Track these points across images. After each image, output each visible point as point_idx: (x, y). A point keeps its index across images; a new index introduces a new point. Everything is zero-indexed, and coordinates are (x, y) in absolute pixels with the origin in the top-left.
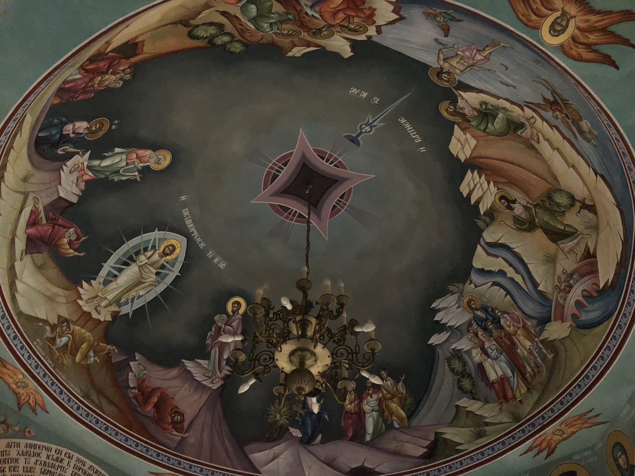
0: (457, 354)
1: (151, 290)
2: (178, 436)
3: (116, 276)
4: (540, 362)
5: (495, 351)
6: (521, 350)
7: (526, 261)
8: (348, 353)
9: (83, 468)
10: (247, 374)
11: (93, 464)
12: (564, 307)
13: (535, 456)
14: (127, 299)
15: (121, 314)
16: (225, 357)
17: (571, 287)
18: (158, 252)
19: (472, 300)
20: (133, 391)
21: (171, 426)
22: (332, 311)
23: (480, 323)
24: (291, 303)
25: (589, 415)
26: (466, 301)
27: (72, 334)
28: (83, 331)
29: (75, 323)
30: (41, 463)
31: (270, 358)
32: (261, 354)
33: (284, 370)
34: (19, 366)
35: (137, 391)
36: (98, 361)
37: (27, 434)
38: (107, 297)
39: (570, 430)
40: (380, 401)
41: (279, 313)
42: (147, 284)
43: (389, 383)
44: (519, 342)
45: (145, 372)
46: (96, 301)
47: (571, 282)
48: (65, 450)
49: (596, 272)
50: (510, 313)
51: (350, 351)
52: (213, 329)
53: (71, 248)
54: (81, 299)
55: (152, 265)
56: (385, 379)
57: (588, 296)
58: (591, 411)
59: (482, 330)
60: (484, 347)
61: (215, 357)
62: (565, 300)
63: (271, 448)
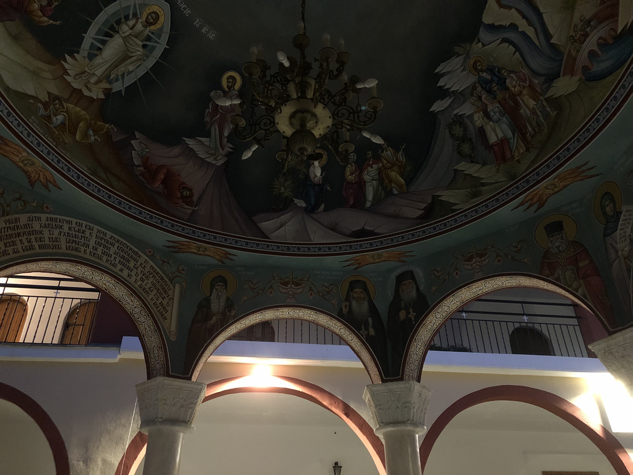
0: (459, 120)
1: (140, 65)
2: (189, 209)
3: (100, 49)
4: (543, 120)
5: (497, 114)
6: (524, 110)
7: (542, 10)
8: (350, 113)
9: (105, 238)
10: (248, 138)
11: (114, 235)
12: (575, 59)
13: (526, 210)
14: (117, 75)
15: (113, 91)
16: (226, 134)
17: (586, 35)
18: (140, 20)
19: (479, 61)
20: (139, 168)
21: (181, 201)
22: (332, 71)
23: (484, 86)
24: (288, 59)
25: (584, 168)
26: (472, 62)
27: (67, 112)
28: (78, 109)
29: (67, 101)
30: (64, 234)
31: (271, 122)
32: (261, 119)
33: (284, 135)
34: (22, 144)
35: (142, 169)
36: (99, 140)
37: (45, 209)
38: (95, 73)
39: (562, 184)
40: (380, 170)
41: (276, 75)
42: (135, 58)
43: (389, 153)
44: (523, 102)
45: (148, 150)
46: (84, 77)
47: (588, 30)
48: (84, 223)
49: (617, 15)
50: (517, 72)
51: (351, 111)
52: (210, 106)
53: (44, 15)
54: (69, 75)
55: (137, 36)
56: (385, 150)
57: (603, 44)
58: (586, 164)
59: (485, 93)
60: (487, 111)
61: (215, 135)
62: (578, 51)
63: (278, 217)
